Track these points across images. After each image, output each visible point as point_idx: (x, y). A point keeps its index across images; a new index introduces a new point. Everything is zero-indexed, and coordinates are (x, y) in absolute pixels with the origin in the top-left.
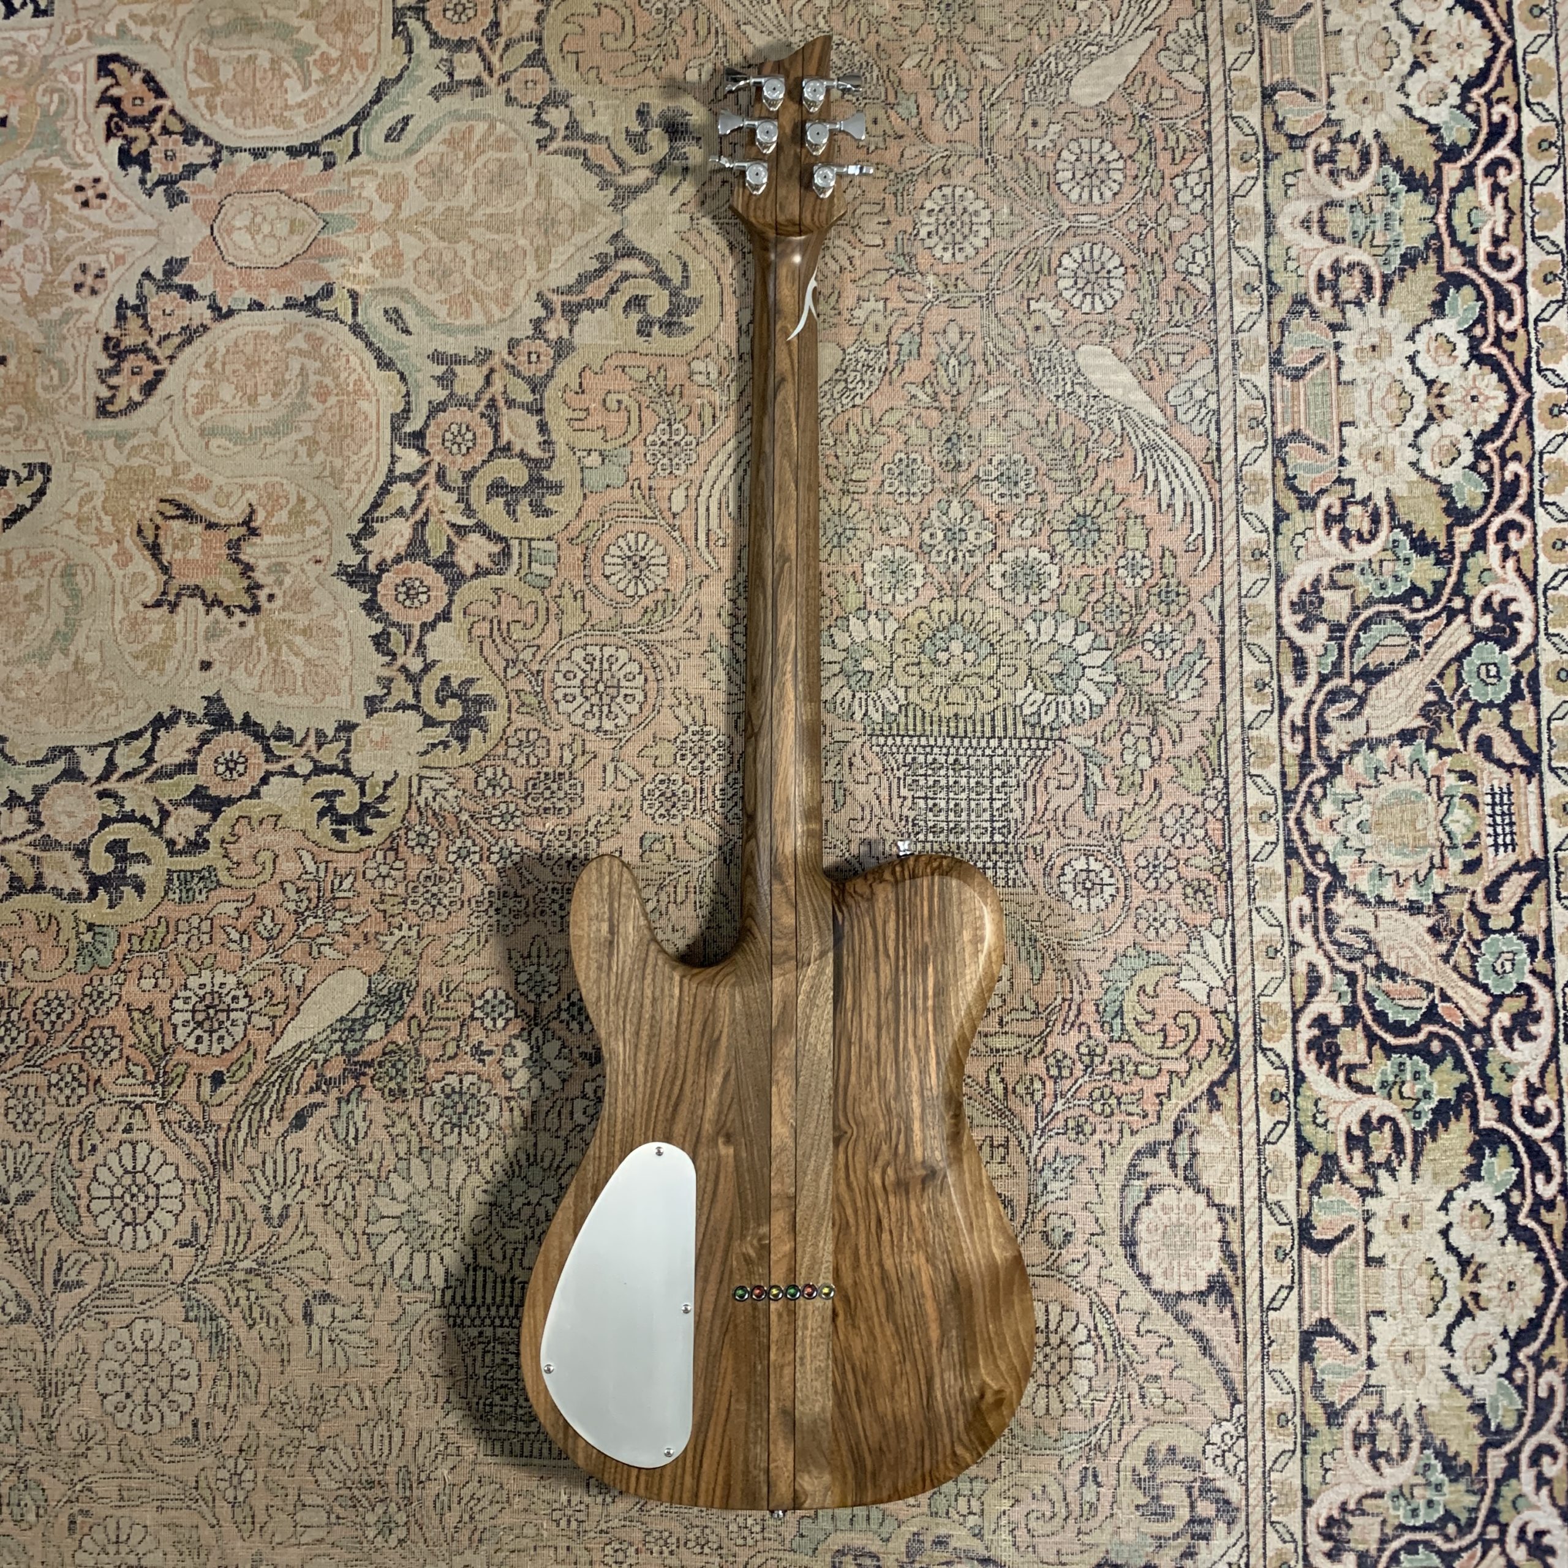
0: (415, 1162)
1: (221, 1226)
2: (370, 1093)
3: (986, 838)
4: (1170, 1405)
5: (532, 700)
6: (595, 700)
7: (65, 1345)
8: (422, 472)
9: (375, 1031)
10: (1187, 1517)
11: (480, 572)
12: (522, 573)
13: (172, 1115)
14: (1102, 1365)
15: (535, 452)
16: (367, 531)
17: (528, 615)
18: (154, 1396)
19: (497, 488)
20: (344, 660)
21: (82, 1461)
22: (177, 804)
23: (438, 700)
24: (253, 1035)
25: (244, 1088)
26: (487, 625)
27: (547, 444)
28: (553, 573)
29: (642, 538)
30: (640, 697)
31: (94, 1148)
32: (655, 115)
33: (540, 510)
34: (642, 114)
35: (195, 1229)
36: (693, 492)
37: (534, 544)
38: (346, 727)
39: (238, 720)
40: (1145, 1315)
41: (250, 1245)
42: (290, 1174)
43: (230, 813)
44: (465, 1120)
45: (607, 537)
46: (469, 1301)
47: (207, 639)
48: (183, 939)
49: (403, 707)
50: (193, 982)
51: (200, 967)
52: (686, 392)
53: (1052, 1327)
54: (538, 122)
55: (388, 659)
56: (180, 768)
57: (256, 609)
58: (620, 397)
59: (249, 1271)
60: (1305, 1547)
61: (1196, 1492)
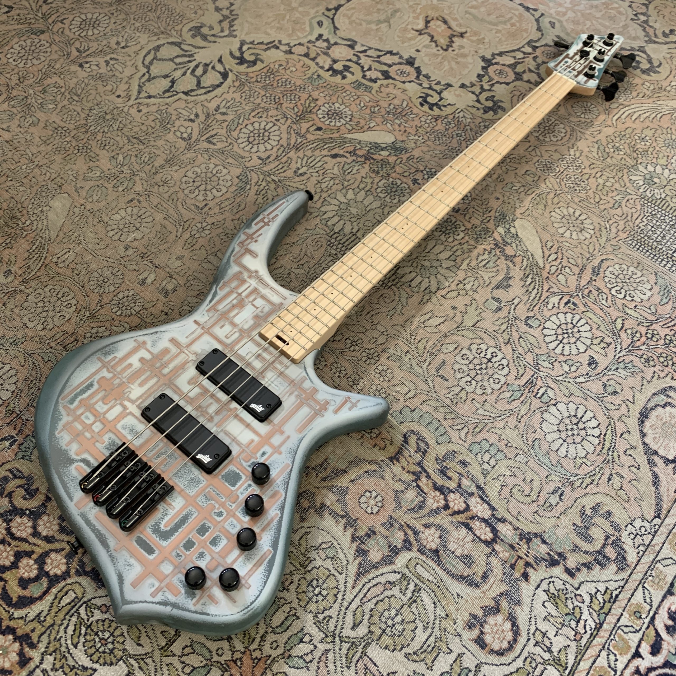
0: (363, 193)
1: (278, 163)
2: (367, 166)
3: (671, 252)
4: (621, 492)
6: (542, 130)
7: (190, 155)
8: (530, 54)
9: (384, 153)
10: (598, 548)
13: (294, 127)
14: (598, 451)
16: (500, 55)
18: (202, 188)
20: (464, 73)
21: (156, 187)
22: (376, 70)
23: (486, 99)
24: (342, 128)
25: (325, 136)
30: (559, 138)
31: (261, 117)
35: (269, 157)
38: (449, 85)
39: (416, 66)
40: (633, 447)
41: (281, 175)
42: (316, 166)
43: (390, 81)
44: (392, 194)
46: (342, 242)
47: (424, 46)
48: (344, 94)
50: (337, 105)
51: (343, 103)
53: (584, 419)
54: (636, 15)
55: (478, 80)
56: (385, 64)
57: (446, 50)
59: (273, 180)
60: (655, 613)
61: (610, 541)
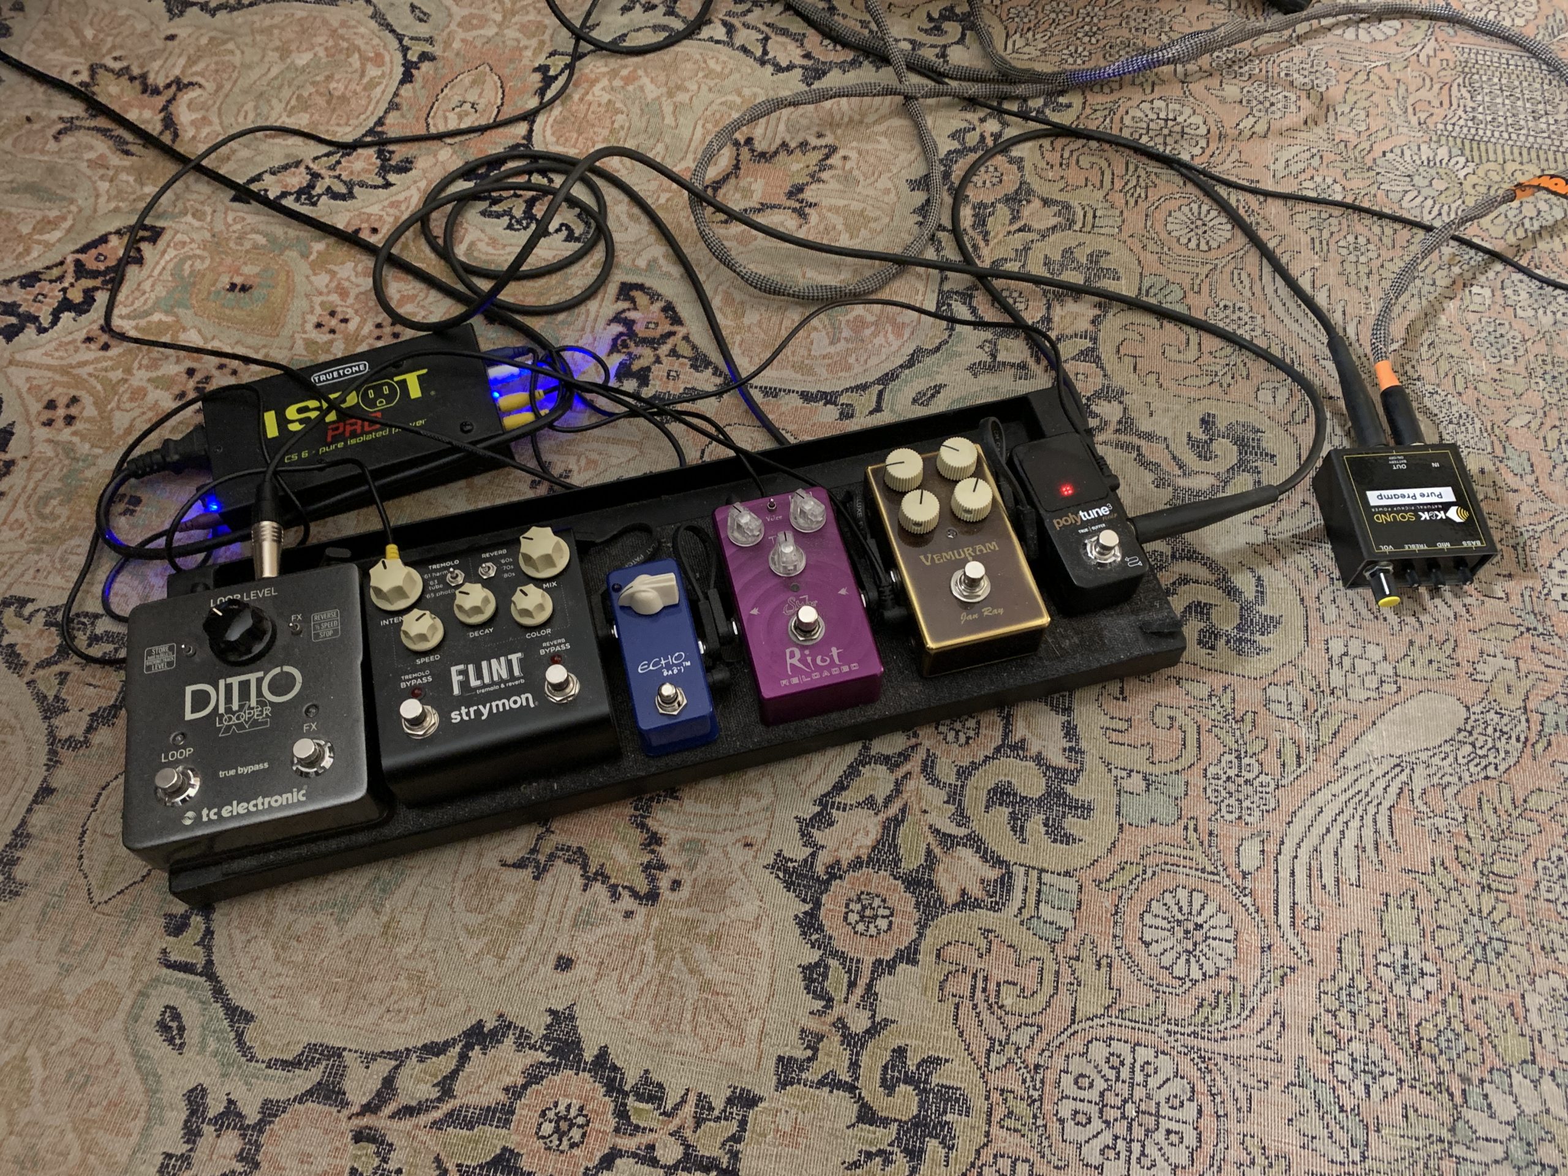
5: (1021, 1108)
6: (1120, 1129)
11: (965, 902)
12: (1026, 914)
15: (1058, 759)
16: (822, 818)
17: (1028, 976)
19: (1001, 794)
20: (760, 994)
23: (884, 1083)
26: (968, 980)
27: (1074, 752)
28: (1070, 924)
29: (1198, 899)
30: (1190, 1138)
32: (1221, 425)
33: (1059, 835)
34: (1206, 422)
36: (1271, 848)
37: (1046, 877)
38: (745, 1100)
39: (589, 1056)
45: (1149, 890)
47: (575, 924)
49: (830, 1082)
52: (1259, 721)
55: (819, 1005)
56: (486, 1115)
57: (652, 897)
58: (1172, 713)
